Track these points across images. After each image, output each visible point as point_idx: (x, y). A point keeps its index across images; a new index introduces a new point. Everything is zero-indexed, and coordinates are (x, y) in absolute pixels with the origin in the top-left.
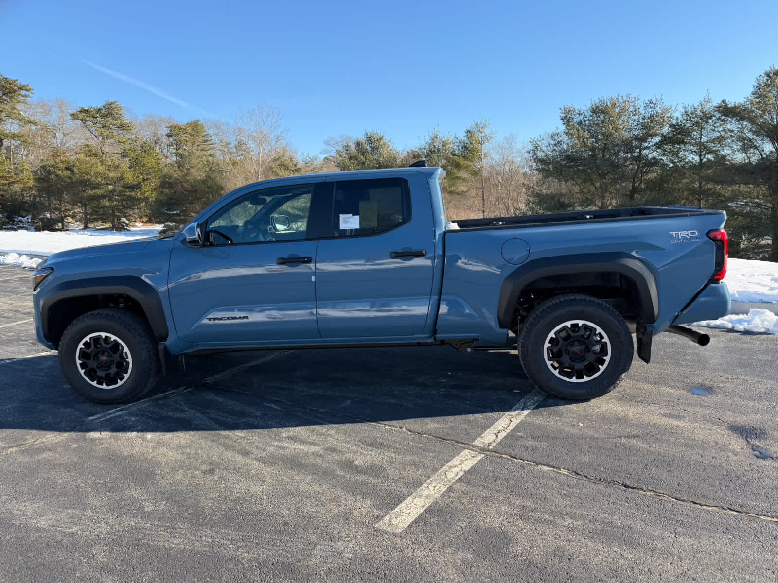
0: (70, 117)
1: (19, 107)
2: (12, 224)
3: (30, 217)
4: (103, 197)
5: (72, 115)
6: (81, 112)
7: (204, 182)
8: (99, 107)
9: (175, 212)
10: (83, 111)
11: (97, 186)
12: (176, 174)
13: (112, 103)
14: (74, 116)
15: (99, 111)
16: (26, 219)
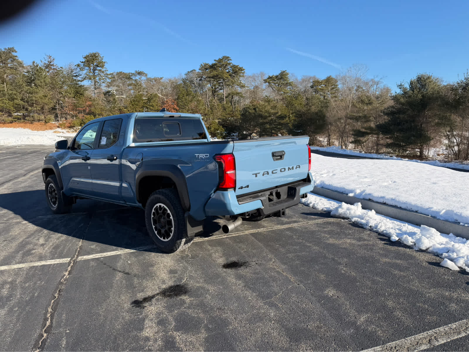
0: (264, 82)
1: (241, 79)
2: (229, 137)
3: (237, 133)
4: (267, 123)
5: (264, 80)
6: (268, 78)
7: (317, 113)
8: (277, 75)
9: (299, 131)
10: (270, 78)
11: (265, 118)
12: (304, 109)
13: (284, 72)
14: (265, 81)
15: (277, 77)
16: (235, 134)
